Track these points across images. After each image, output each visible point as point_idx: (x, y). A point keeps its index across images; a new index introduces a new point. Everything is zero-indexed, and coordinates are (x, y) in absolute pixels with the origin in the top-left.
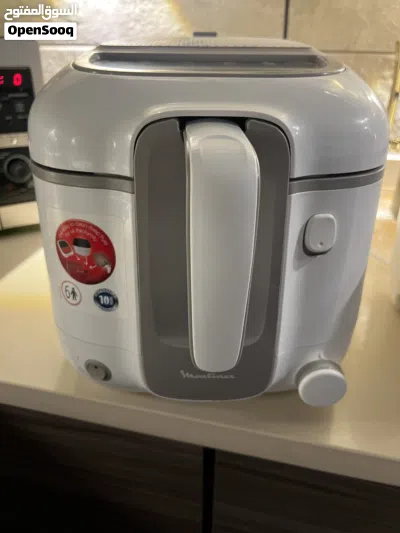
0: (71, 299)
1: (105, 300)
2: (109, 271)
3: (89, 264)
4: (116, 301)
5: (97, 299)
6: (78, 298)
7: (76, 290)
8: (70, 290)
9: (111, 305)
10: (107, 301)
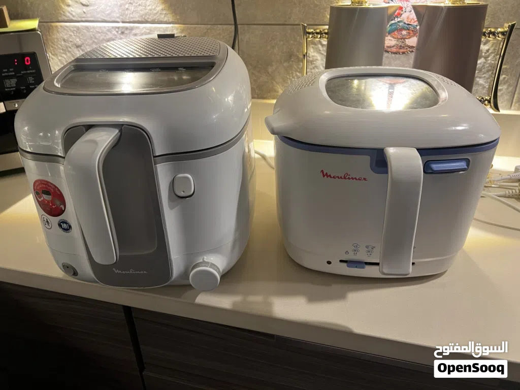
0: (47, 226)
1: (64, 226)
2: (63, 209)
3: (52, 205)
4: (70, 227)
5: (60, 225)
6: (50, 225)
7: (48, 220)
8: (46, 220)
9: (68, 229)
10: (65, 227)
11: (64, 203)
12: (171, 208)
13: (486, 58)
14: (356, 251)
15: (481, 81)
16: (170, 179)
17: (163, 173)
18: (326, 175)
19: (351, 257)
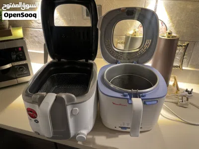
3: (33, 115)
5: (35, 121)
9: (38, 122)
10: (37, 122)
11: (37, 115)
12: (71, 118)
13: (179, 50)
14: (124, 125)
15: (178, 58)
16: (71, 110)
17: (69, 109)
18: (114, 104)
19: (122, 126)
